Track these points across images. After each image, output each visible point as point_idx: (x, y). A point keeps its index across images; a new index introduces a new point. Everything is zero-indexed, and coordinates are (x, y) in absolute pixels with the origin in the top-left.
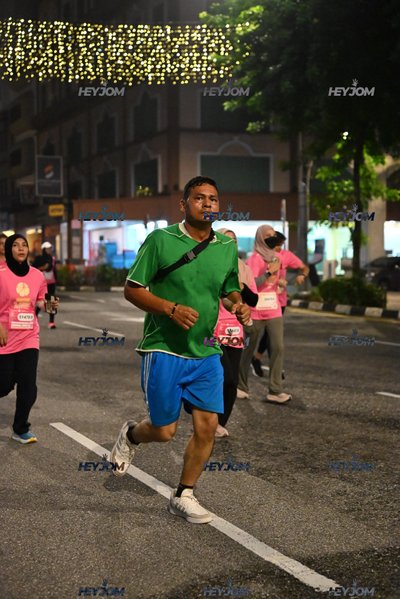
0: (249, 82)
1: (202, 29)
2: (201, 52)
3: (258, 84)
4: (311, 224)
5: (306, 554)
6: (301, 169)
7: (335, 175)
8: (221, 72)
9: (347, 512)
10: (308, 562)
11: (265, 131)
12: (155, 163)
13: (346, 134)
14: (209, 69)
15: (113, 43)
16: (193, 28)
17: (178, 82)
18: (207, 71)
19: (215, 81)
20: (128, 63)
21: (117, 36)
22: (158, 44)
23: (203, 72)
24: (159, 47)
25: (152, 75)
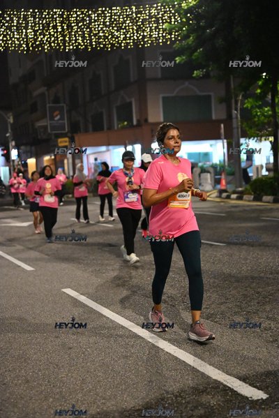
0: (193, 42)
1: (157, 7)
2: (158, 23)
3: (201, 42)
4: (242, 141)
5: (244, 371)
6: (233, 101)
7: (257, 104)
8: (173, 36)
9: (272, 342)
10: (244, 379)
11: (206, 76)
12: (130, 104)
13: (264, 74)
14: (164, 34)
15: (95, 21)
16: (151, 7)
17: (143, 45)
18: (163, 36)
19: (169, 43)
20: (107, 35)
21: (98, 16)
22: (127, 20)
23: (160, 37)
24: (128, 22)
25: (124, 42)
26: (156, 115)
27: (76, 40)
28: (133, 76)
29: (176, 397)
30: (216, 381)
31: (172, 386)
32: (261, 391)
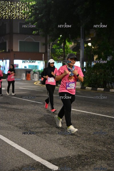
0: (33, 19)
1: (19, 3)
2: (19, 10)
3: (36, 19)
5: (50, 158)
6: (48, 45)
7: (58, 47)
8: (25, 16)
9: (62, 145)
10: (50, 161)
11: (38, 34)
12: (6, 42)
13: (61, 35)
14: (22, 15)
16: (17, 3)
17: (13, 18)
18: (21, 15)
19: (23, 18)
22: (6, 7)
23: (20, 16)
24: (7, 8)
25: (5, 16)
26: (16, 48)
28: (8, 31)
29: (20, 169)
30: (38, 162)
31: (18, 164)
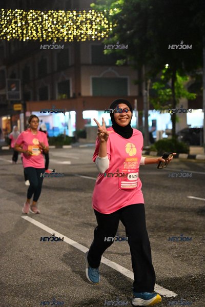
1: (92, 12)
2: (92, 25)
4: (150, 112)
6: (144, 84)
7: (162, 87)
8: (102, 34)
9: (177, 257)
10: (159, 283)
11: (125, 65)
12: (68, 81)
13: (167, 65)
15: (46, 20)
16: (87, 12)
17: (80, 40)
18: (95, 34)
19: (99, 39)
20: (54, 31)
21: (48, 17)
24: (70, 22)
25: (67, 36)
26: (87, 90)
27: (32, 33)
28: (71, 61)
29: (112, 295)
31: (108, 287)
32: (172, 292)
